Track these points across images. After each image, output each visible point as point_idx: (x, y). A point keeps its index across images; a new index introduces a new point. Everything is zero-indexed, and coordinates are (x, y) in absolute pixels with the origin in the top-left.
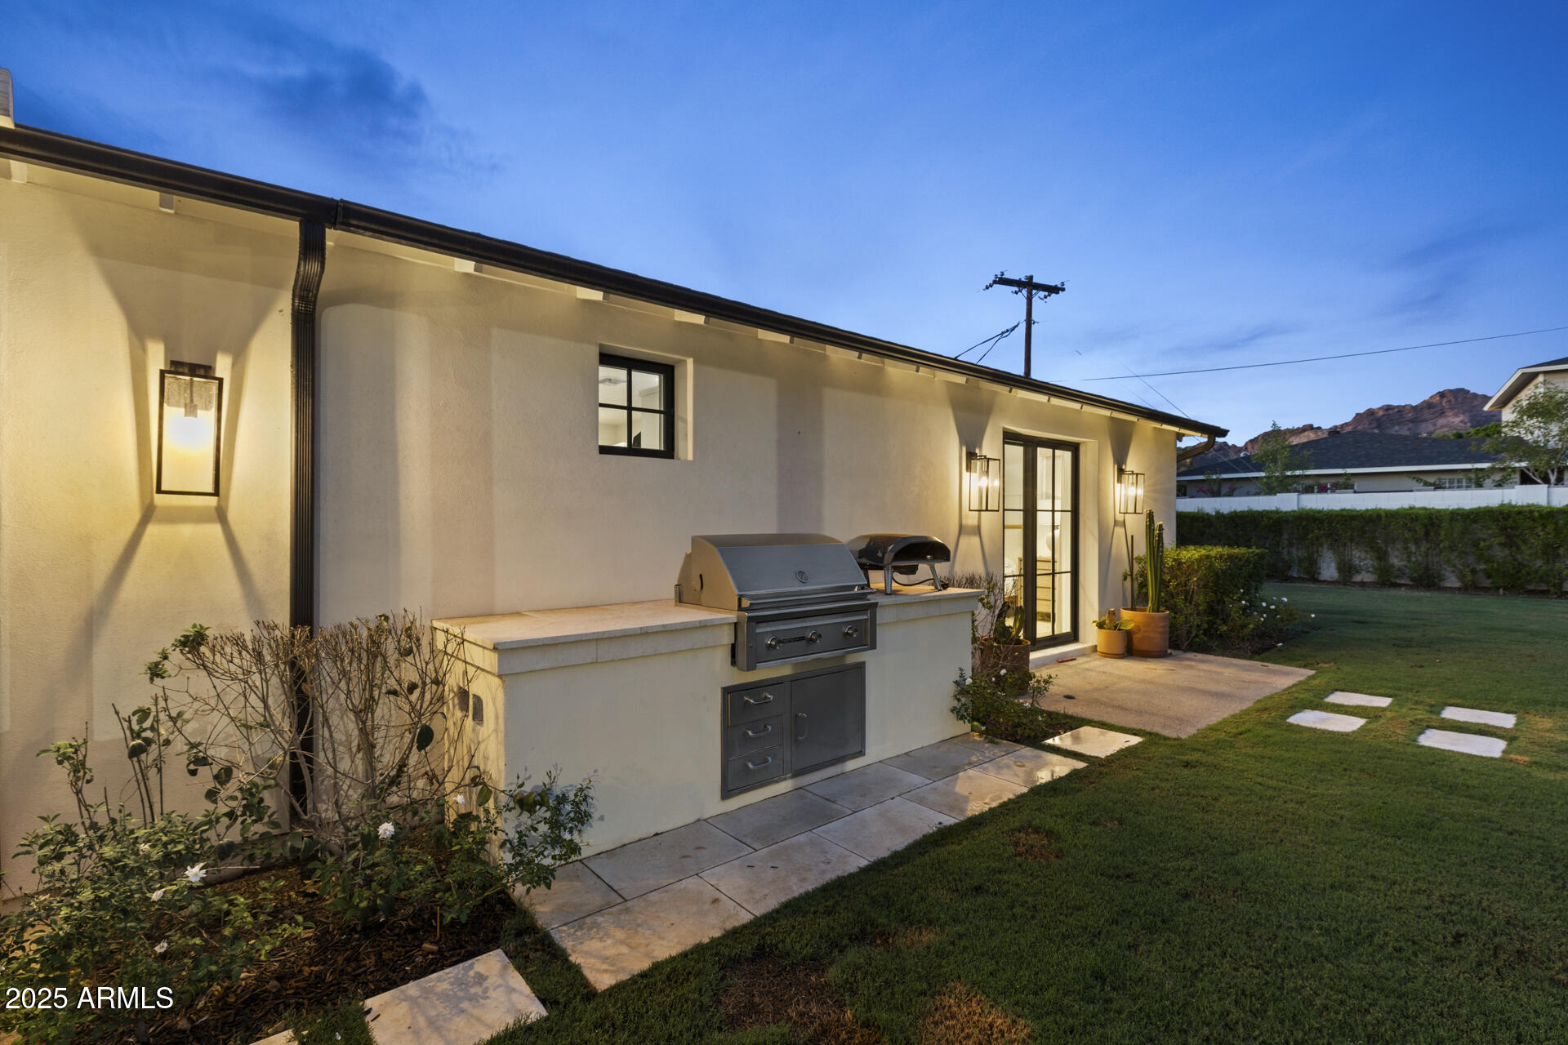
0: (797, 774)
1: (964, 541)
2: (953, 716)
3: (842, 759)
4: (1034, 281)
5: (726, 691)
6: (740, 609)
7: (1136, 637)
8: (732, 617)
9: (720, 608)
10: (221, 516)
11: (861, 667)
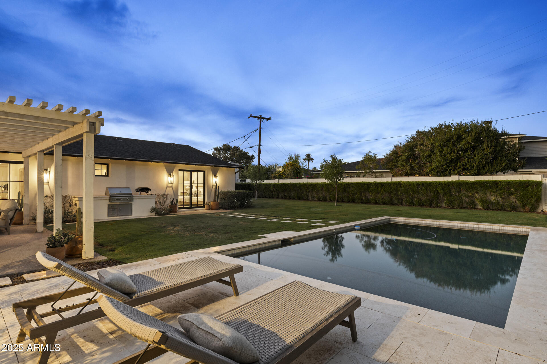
0: (120, 216)
1: (168, 189)
2: (150, 212)
3: (128, 215)
4: (262, 117)
5: (108, 205)
6: (110, 195)
7: (212, 206)
8: (109, 196)
9: (108, 196)
10: (48, 184)
11: (132, 204)
